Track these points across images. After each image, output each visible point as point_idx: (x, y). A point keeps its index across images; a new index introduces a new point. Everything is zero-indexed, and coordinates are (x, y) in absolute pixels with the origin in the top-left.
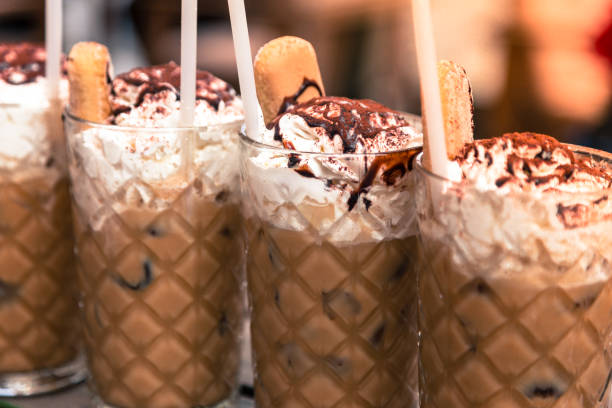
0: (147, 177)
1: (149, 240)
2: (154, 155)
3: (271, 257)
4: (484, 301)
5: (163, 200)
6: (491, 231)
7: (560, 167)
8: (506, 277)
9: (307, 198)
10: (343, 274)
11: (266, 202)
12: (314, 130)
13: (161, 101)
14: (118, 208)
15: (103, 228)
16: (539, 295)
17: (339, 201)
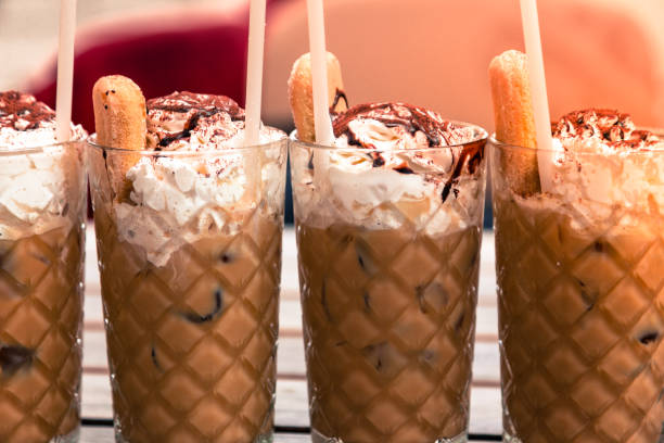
0: (221, 201)
1: (220, 267)
2: (228, 177)
3: (361, 261)
4: (604, 259)
5: (236, 223)
6: (612, 194)
7: (634, 133)
8: (625, 232)
9: (405, 195)
10: (435, 265)
11: (357, 206)
12: (393, 131)
13: (218, 123)
14: (189, 237)
15: (169, 263)
16: (650, 245)
17: (435, 193)
